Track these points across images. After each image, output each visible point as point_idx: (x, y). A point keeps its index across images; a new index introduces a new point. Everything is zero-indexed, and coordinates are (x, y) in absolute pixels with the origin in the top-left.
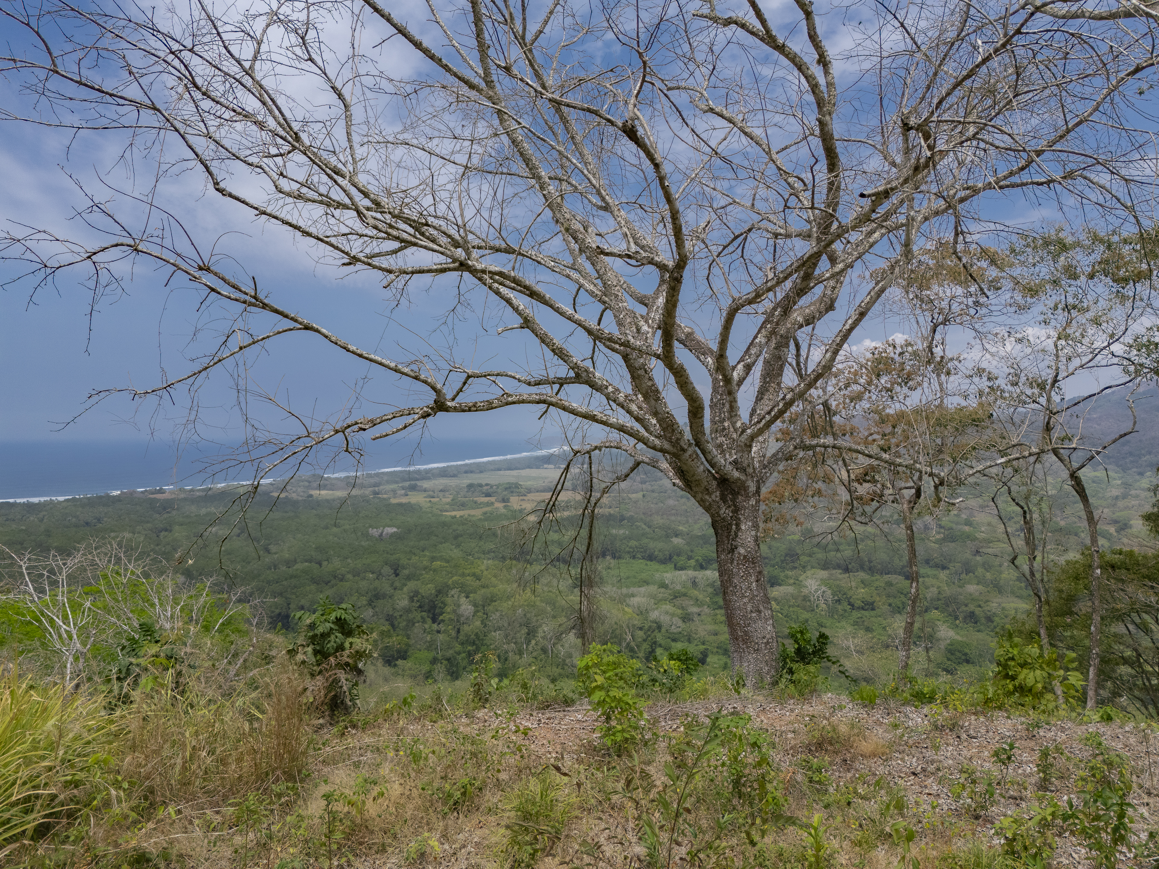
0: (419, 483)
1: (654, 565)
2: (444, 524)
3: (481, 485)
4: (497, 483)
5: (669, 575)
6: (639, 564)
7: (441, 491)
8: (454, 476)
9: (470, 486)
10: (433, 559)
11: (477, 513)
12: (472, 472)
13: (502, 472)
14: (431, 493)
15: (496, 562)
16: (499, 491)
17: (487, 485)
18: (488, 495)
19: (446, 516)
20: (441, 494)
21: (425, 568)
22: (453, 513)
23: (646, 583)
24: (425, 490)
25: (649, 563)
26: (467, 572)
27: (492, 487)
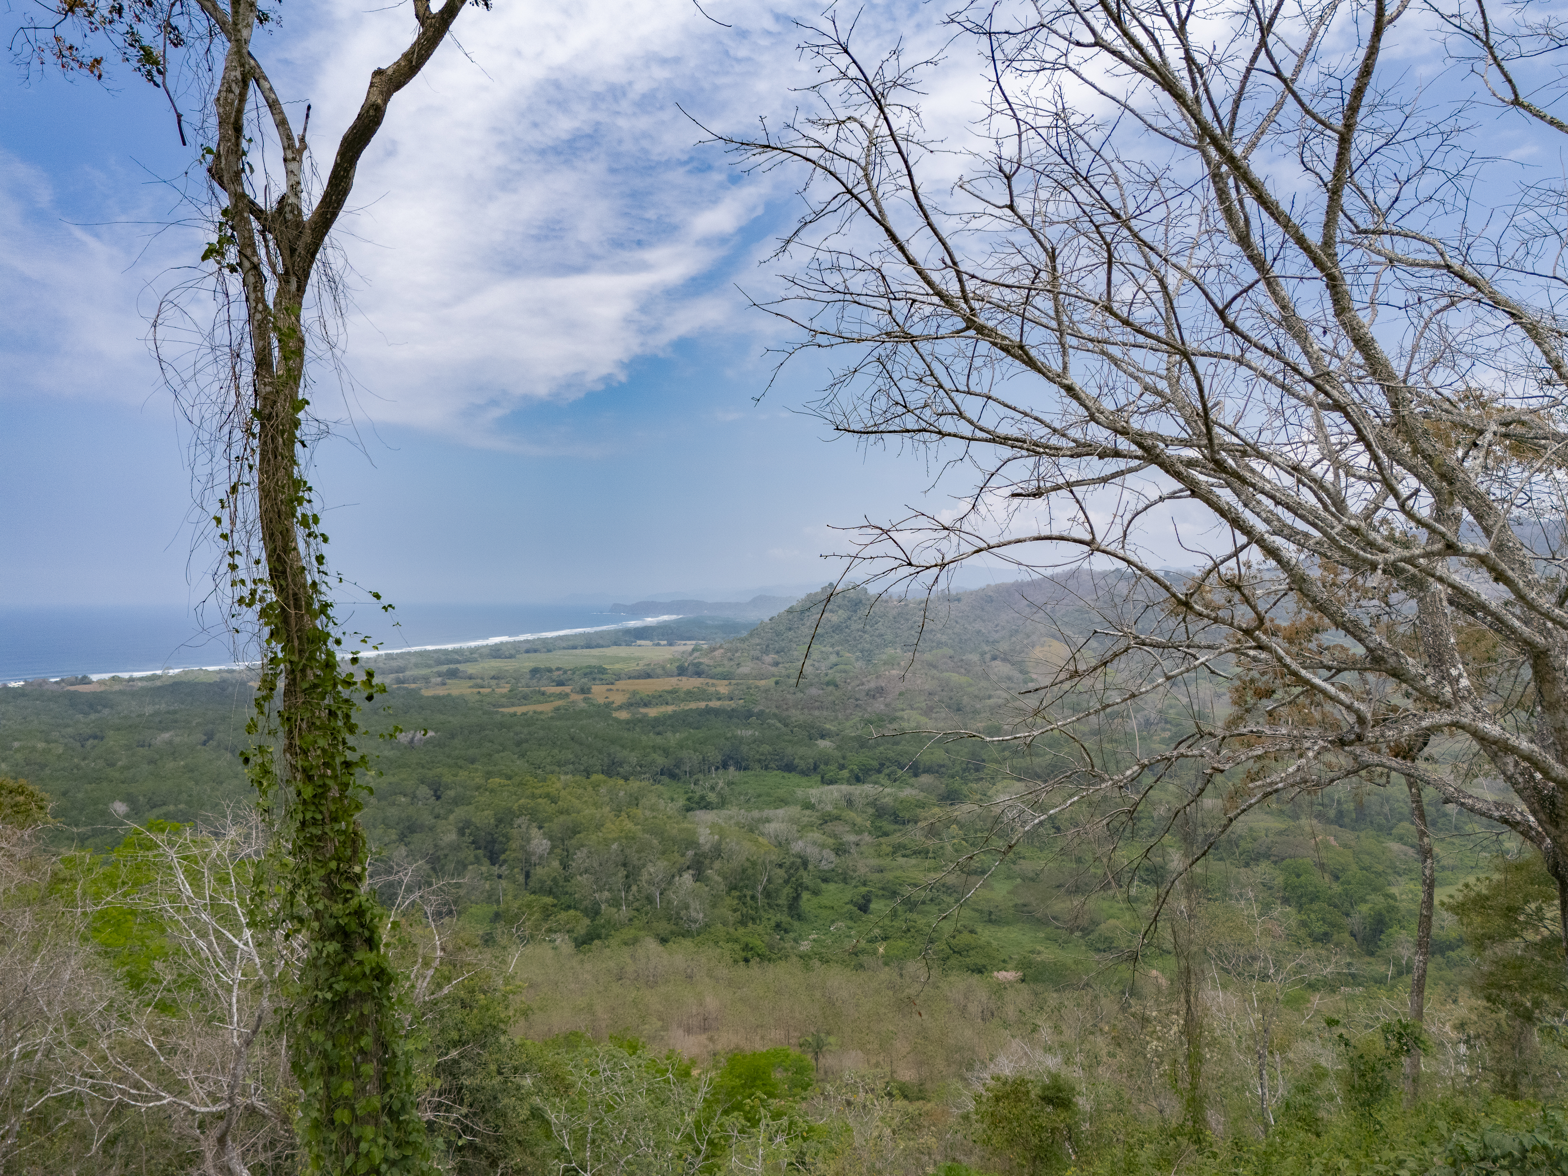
0: (461, 667)
1: (794, 778)
2: (502, 726)
3: (550, 670)
4: (572, 666)
5: (816, 792)
6: (774, 777)
7: (493, 678)
8: (511, 657)
9: (535, 671)
10: (489, 775)
11: (546, 708)
12: (535, 651)
13: (578, 651)
14: (479, 681)
15: (578, 778)
16: (576, 677)
17: (558, 669)
18: (560, 683)
19: (503, 715)
20: (493, 682)
21: (478, 788)
22: (512, 710)
23: (783, 802)
24: (470, 678)
25: (786, 774)
26: (537, 792)
27: (565, 672)
